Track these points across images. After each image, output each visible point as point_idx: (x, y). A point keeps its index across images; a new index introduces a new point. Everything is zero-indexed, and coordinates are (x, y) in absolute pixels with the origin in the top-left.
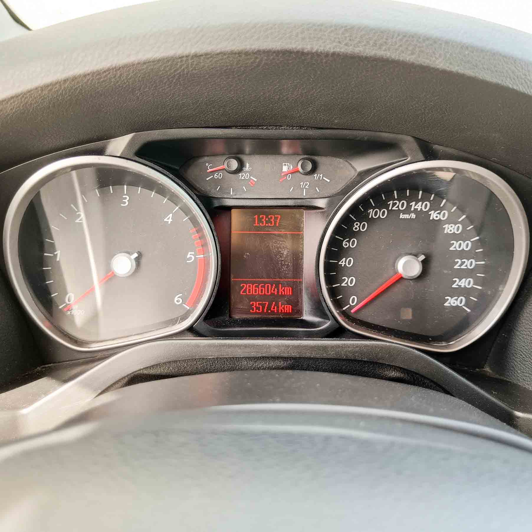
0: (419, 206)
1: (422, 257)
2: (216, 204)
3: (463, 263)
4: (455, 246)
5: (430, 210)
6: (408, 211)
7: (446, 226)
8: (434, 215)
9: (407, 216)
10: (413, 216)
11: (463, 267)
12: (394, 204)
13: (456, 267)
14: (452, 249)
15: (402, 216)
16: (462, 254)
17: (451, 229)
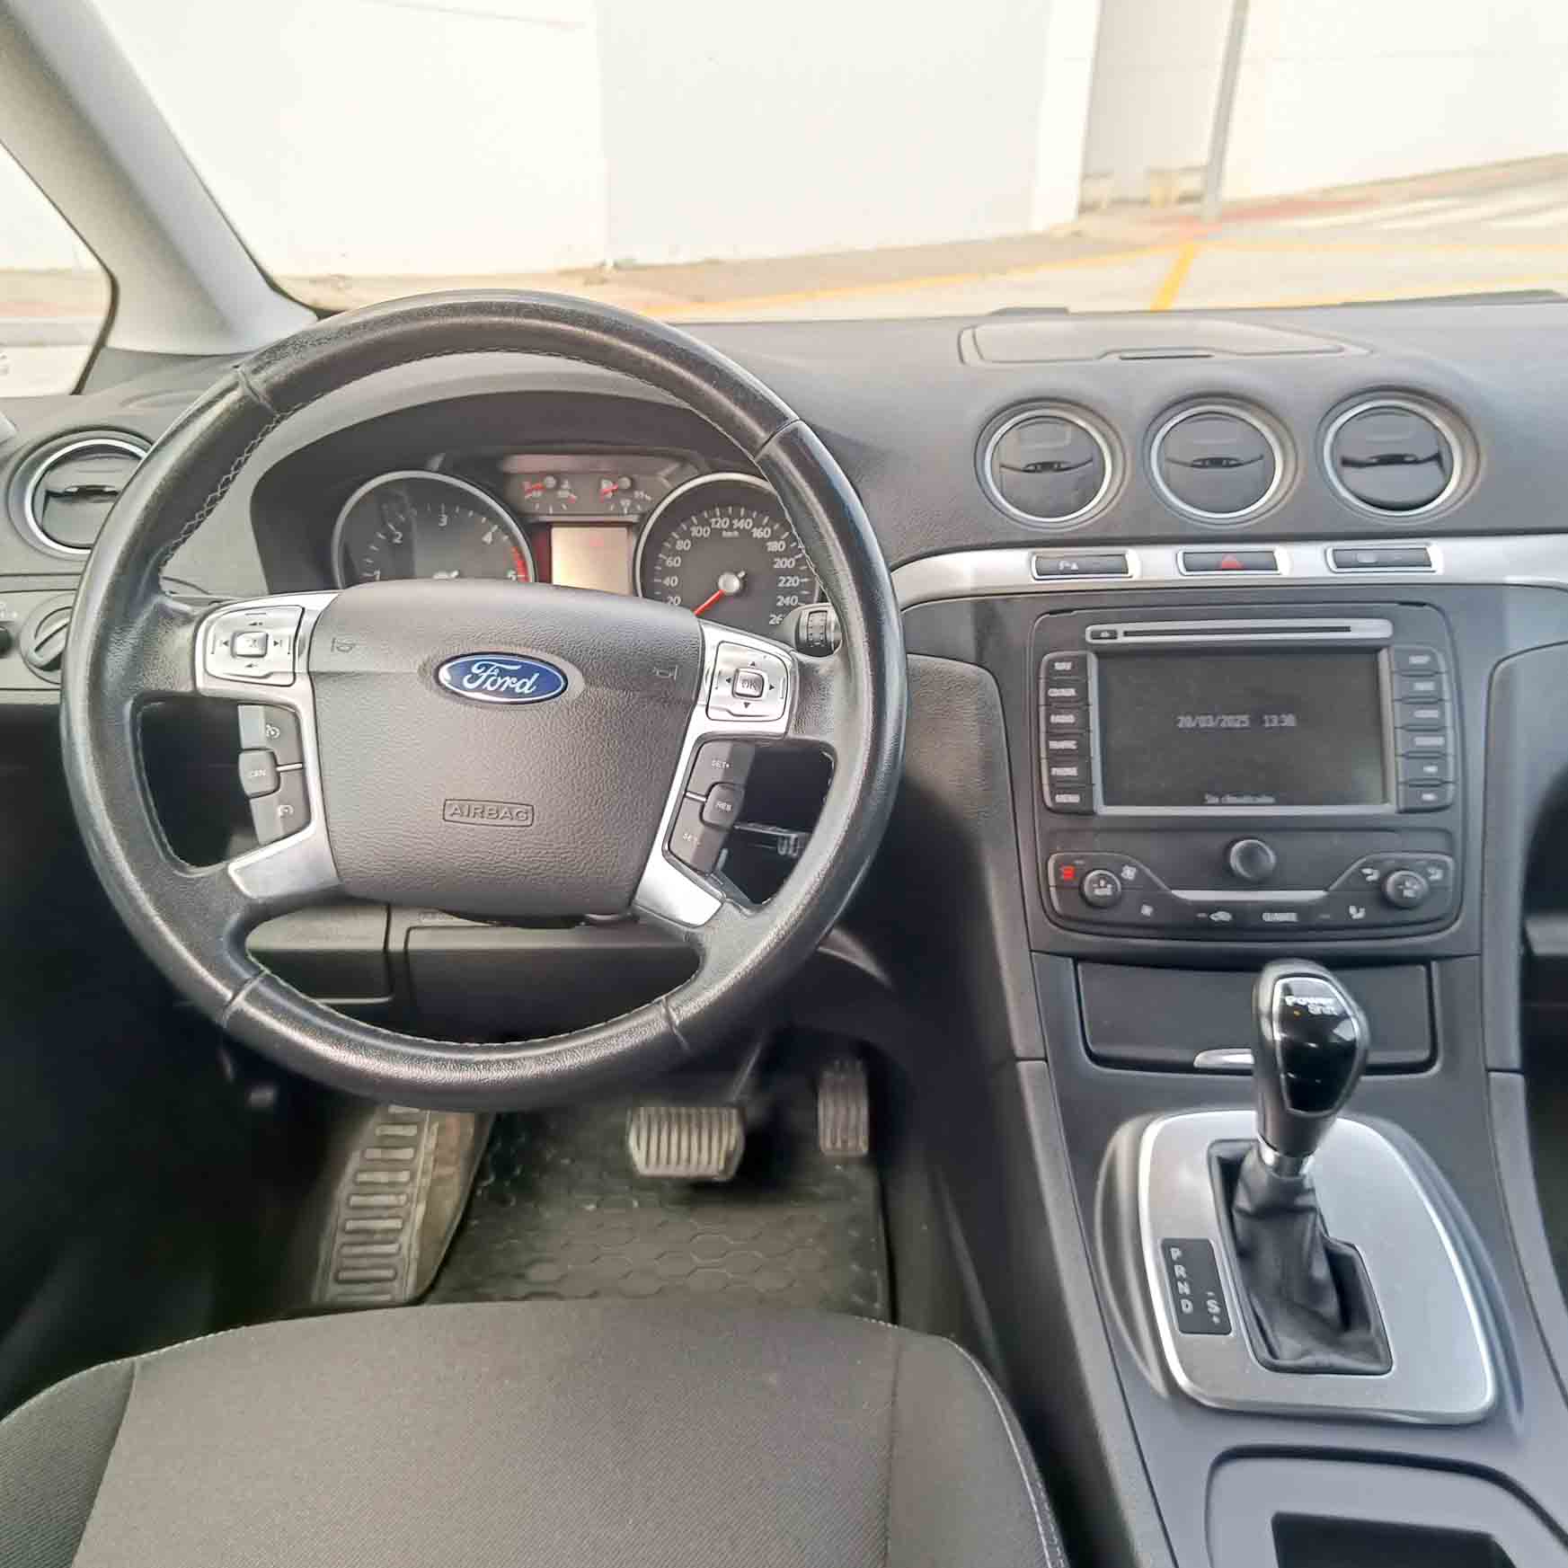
0: (741, 524)
1: (742, 574)
2: (531, 521)
3: (787, 581)
4: (780, 564)
5: (753, 527)
6: (731, 528)
7: (769, 544)
8: (757, 533)
9: (729, 534)
10: (736, 533)
11: (788, 585)
12: (717, 522)
13: (781, 585)
14: (776, 566)
15: (725, 534)
16: (786, 572)
17: (774, 546)
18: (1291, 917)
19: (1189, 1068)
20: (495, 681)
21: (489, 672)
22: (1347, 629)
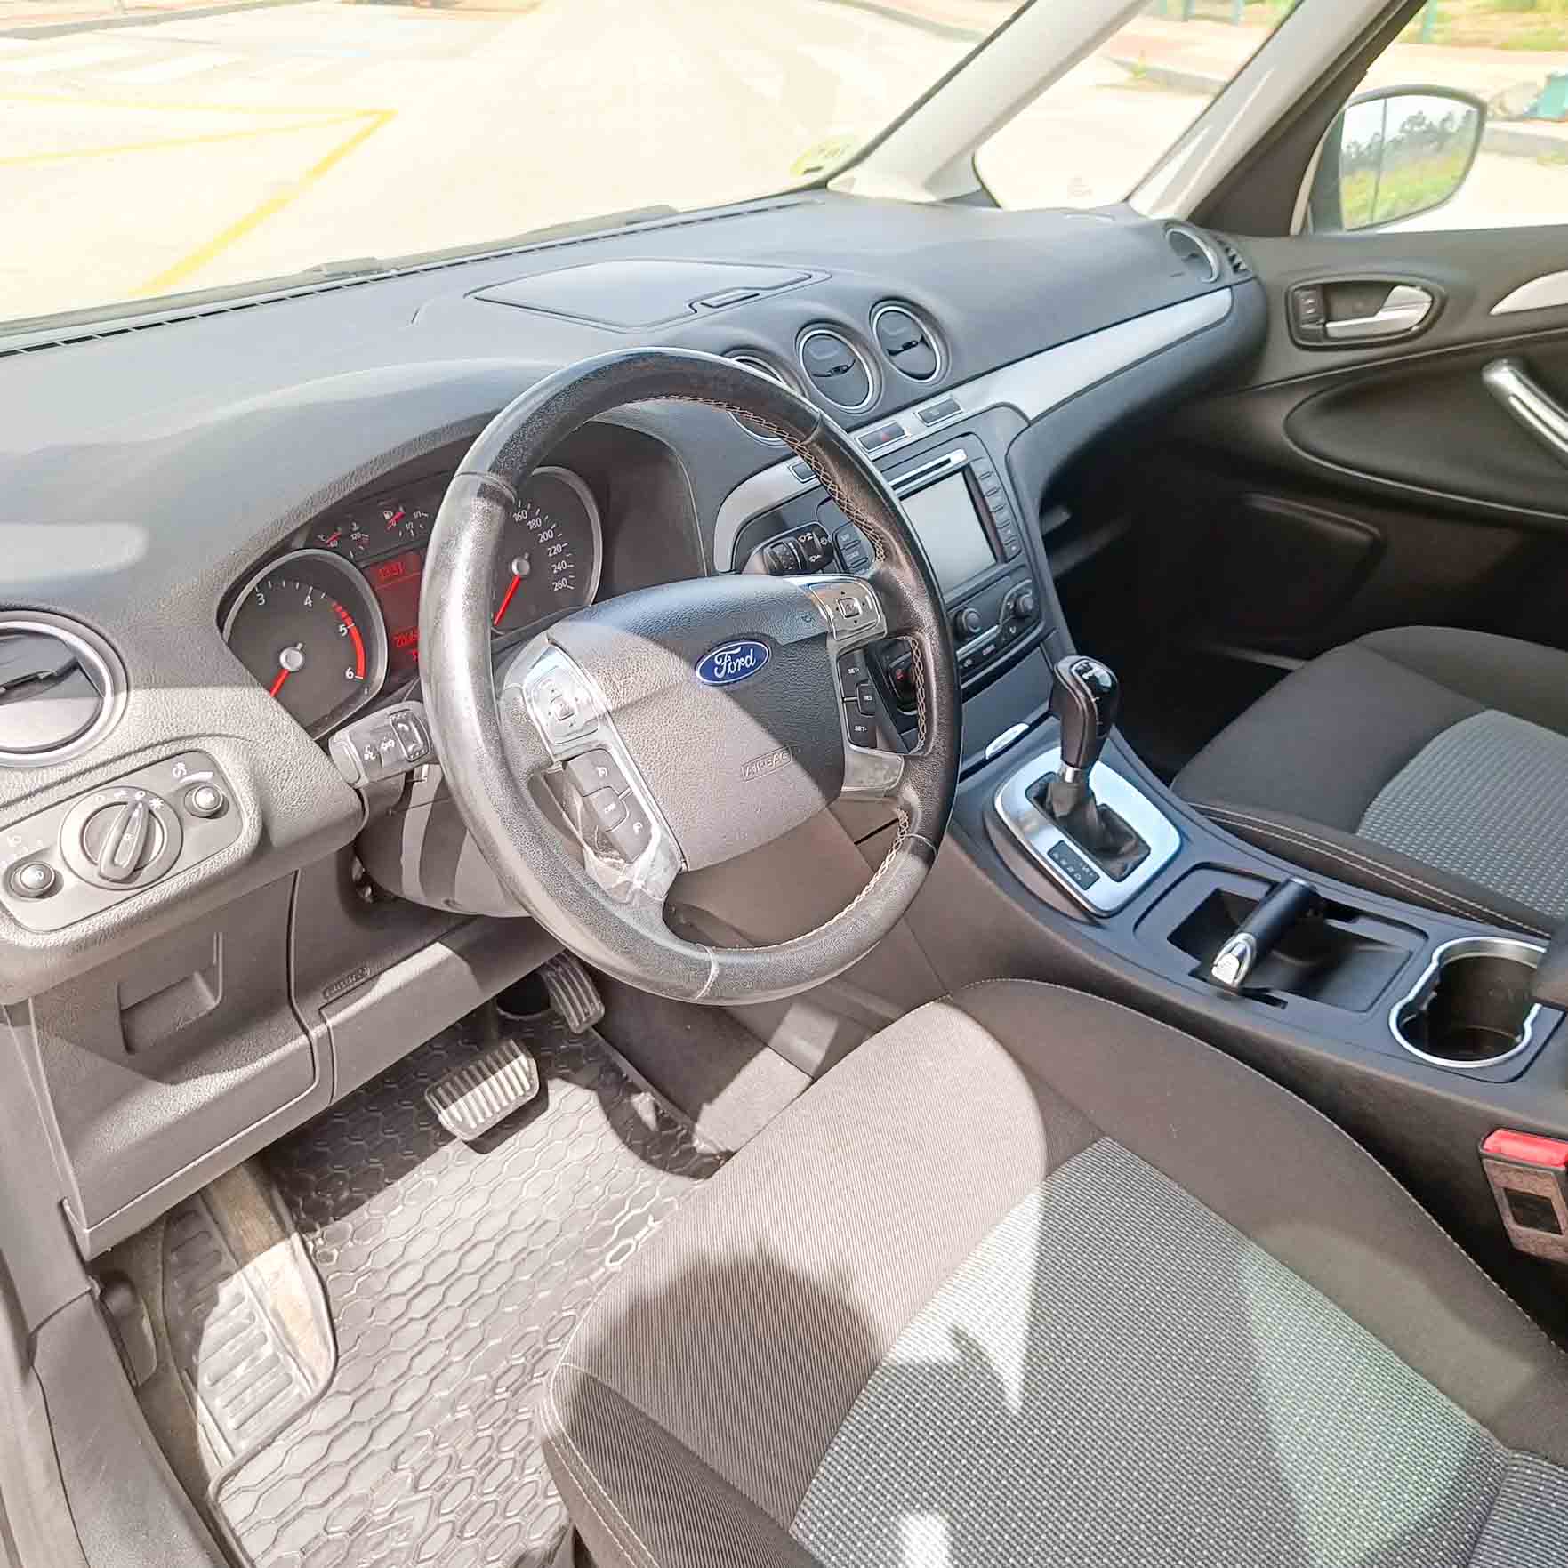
1: (526, 556)
17: (533, 524)
18: (992, 647)
19: (984, 763)
20: (732, 666)
21: (726, 661)
22: (948, 461)
